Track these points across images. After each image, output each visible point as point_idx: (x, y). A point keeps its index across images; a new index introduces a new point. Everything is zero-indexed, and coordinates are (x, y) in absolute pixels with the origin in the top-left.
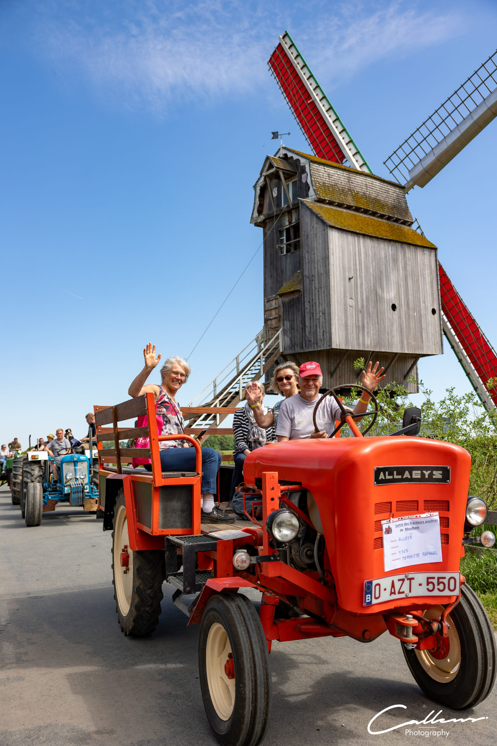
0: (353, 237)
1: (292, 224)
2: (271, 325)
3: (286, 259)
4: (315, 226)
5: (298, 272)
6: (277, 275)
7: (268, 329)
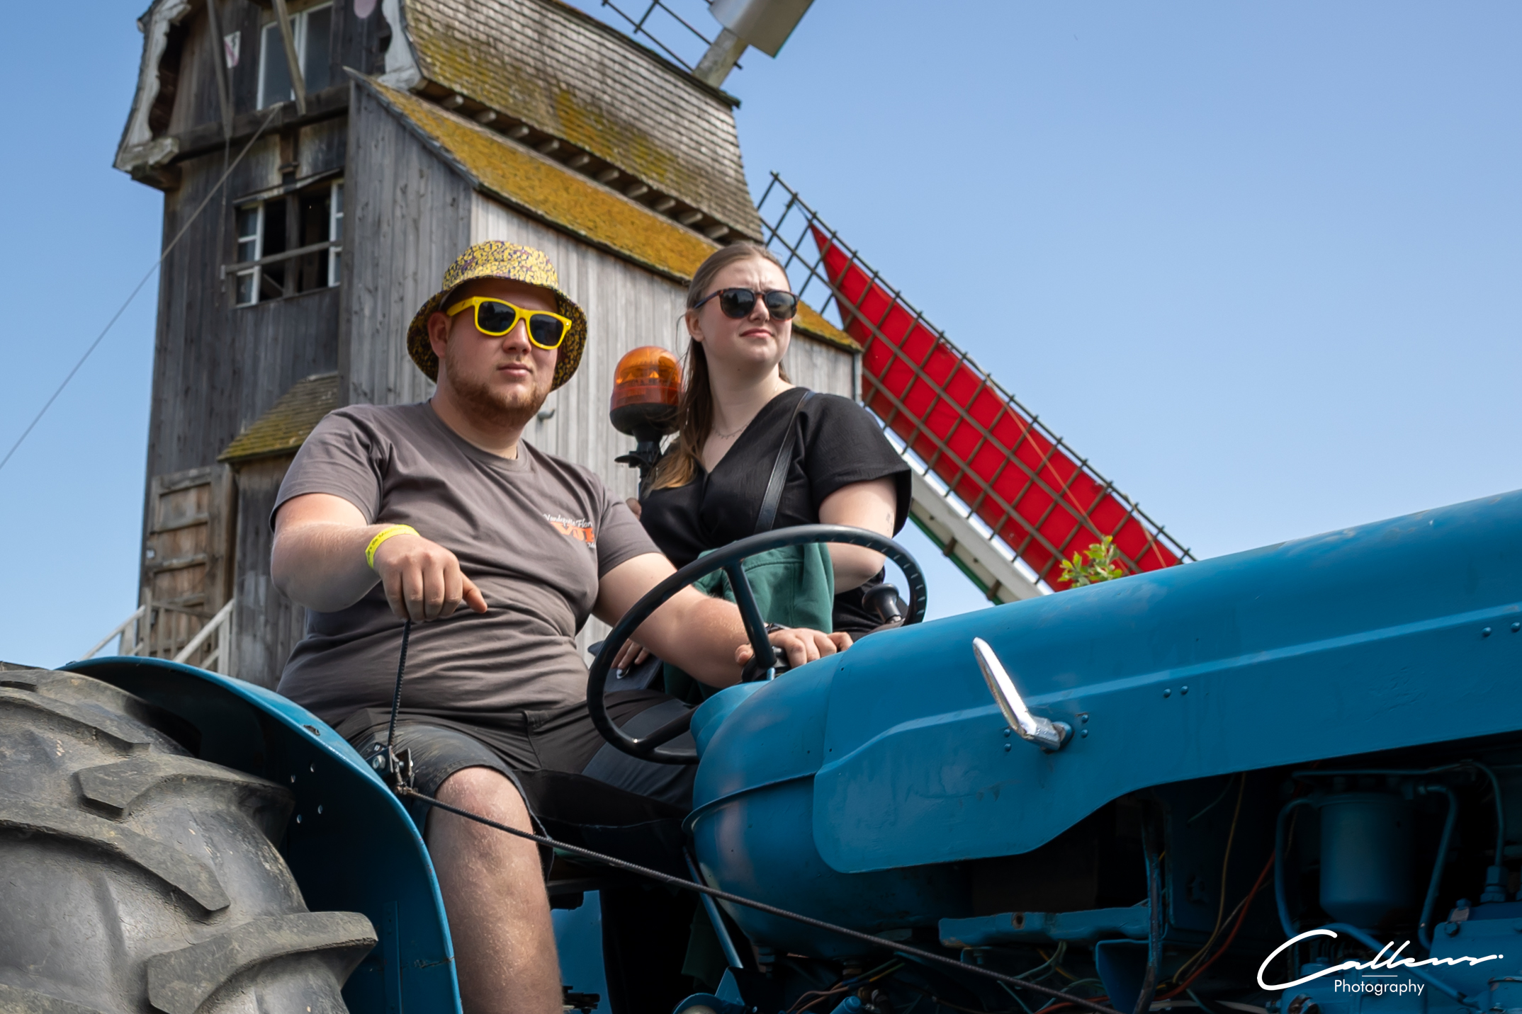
0: (562, 251)
1: (296, 181)
2: (173, 592)
3: (257, 325)
4: (415, 184)
5: (313, 377)
6: (213, 387)
7: (163, 605)
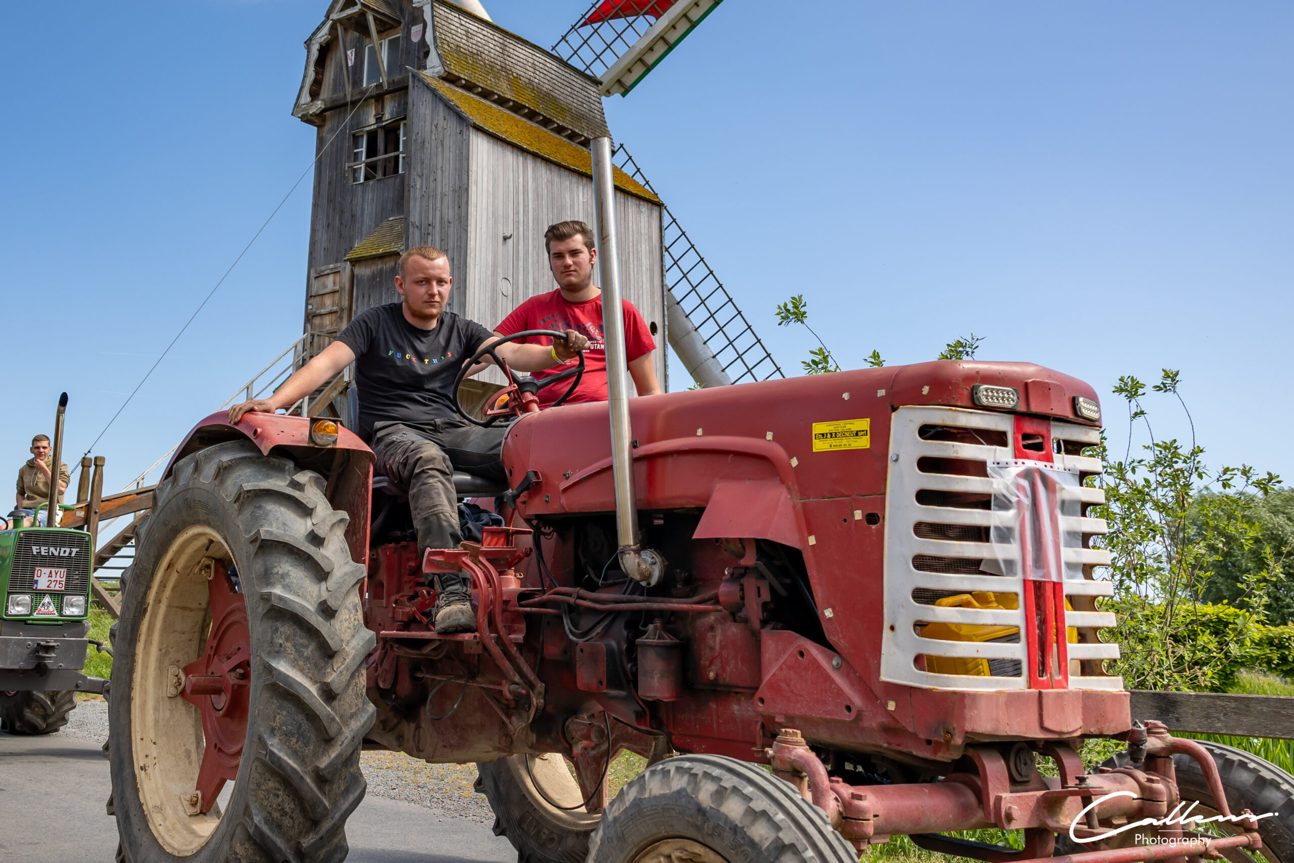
0: (515, 156)
1: (383, 121)
2: (321, 326)
3: (364, 192)
4: (441, 123)
5: (391, 219)
6: (341, 224)
7: (316, 332)
